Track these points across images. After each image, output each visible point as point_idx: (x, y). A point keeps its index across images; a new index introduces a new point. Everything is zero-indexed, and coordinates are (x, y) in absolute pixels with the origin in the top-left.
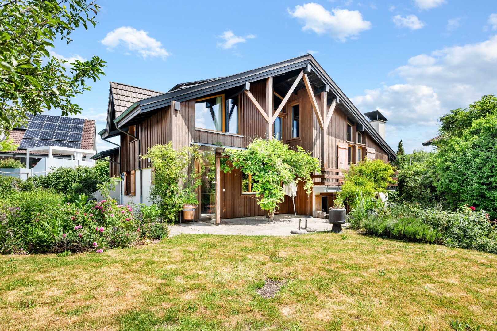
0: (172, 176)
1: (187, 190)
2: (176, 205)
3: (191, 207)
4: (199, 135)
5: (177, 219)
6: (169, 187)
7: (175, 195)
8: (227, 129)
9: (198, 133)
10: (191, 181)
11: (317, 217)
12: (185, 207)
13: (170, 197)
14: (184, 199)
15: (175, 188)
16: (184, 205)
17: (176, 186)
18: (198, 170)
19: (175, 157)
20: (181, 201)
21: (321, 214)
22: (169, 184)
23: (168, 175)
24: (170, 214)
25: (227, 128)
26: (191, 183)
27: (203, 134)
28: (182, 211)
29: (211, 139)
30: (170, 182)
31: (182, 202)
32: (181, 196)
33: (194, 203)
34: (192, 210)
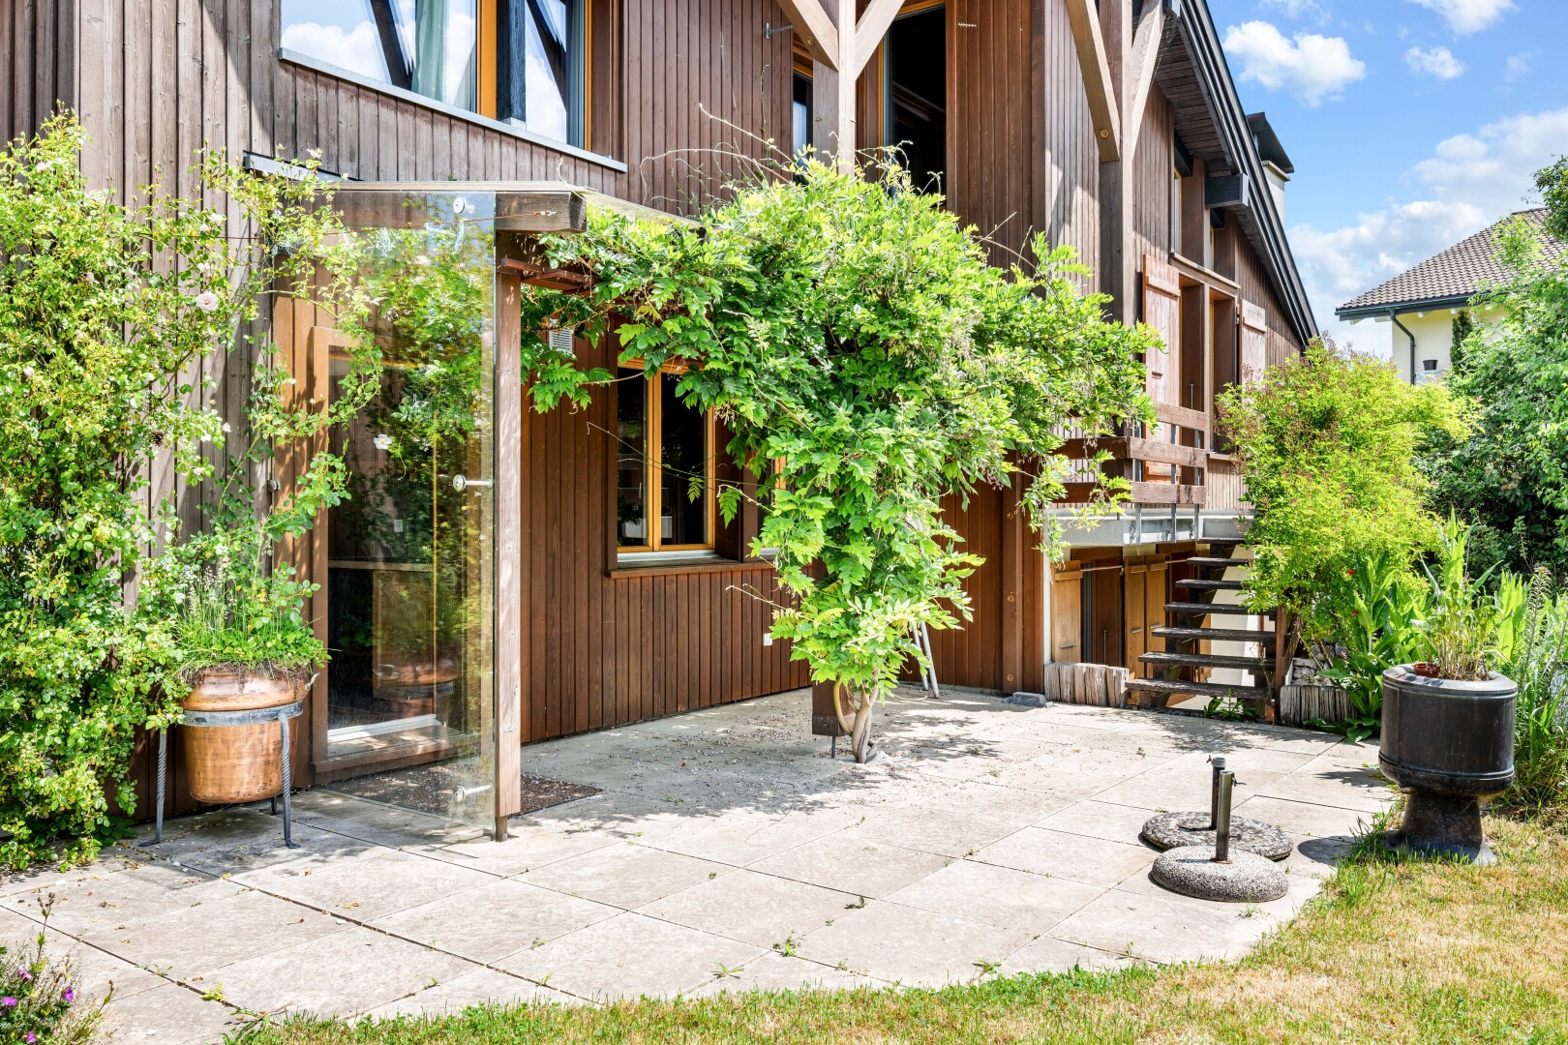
0: (88, 426)
1: (221, 546)
2: (122, 682)
3: (262, 691)
4: (314, 111)
5: (128, 796)
6: (45, 526)
7: (106, 594)
8: (515, 100)
9: (307, 92)
10: (250, 464)
11: (1074, 702)
12: (207, 690)
13: (57, 615)
14: (197, 627)
15: (106, 530)
16: (197, 680)
17: (116, 515)
18: (302, 387)
19: (102, 255)
20: (166, 641)
21: (1099, 681)
22: (50, 498)
23: (39, 412)
24: (58, 760)
25: (515, 91)
26: (251, 489)
27: (346, 104)
28: (177, 732)
29: (404, 155)
30: (55, 472)
31: (179, 654)
32: (163, 603)
33: (289, 659)
34: (275, 718)
